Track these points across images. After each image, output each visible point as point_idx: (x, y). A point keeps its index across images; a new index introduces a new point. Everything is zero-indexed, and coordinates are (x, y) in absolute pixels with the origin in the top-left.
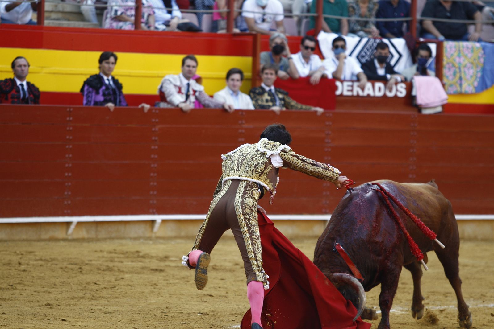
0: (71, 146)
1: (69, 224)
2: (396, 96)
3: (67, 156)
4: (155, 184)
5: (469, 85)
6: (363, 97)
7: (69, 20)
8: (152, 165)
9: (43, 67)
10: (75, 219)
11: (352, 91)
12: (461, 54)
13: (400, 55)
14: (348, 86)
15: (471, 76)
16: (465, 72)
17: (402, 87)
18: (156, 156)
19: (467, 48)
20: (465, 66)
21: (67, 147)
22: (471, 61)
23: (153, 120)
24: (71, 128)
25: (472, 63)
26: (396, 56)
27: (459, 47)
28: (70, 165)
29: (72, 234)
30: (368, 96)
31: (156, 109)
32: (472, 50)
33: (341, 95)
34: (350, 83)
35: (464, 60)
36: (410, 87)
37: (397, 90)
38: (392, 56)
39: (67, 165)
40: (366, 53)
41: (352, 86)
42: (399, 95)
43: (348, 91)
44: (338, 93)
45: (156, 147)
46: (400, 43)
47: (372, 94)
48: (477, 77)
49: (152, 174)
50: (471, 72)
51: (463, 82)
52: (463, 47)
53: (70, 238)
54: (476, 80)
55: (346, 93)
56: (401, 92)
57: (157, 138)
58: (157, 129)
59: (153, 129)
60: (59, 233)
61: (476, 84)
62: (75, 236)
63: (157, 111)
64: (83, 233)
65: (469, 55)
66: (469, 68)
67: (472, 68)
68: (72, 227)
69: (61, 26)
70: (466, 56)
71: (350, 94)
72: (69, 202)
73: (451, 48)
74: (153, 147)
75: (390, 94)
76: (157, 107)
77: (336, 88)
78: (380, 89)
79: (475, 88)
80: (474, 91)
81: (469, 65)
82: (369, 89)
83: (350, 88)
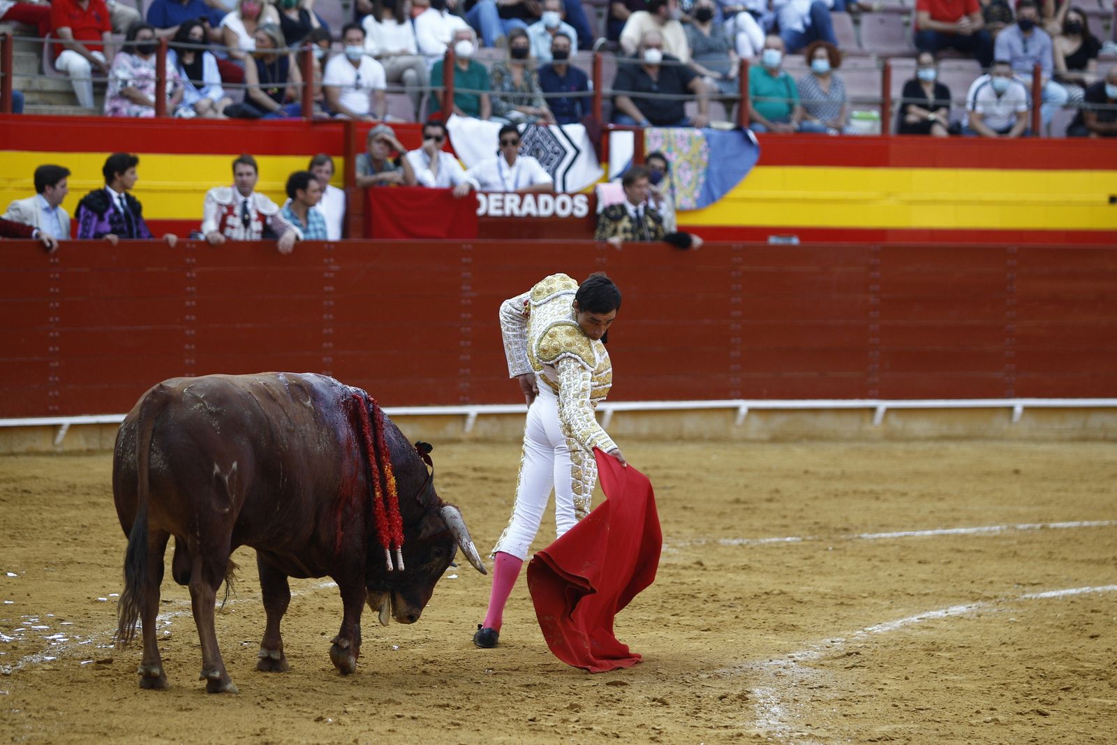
0: (57, 305)
1: (56, 428)
2: (572, 215)
3: (51, 319)
4: (193, 361)
5: (687, 197)
6: (519, 218)
7: (50, 104)
8: (188, 332)
9: (10, 180)
10: (66, 421)
11: (502, 208)
12: (673, 148)
13: (578, 152)
14: (497, 200)
15: (690, 183)
16: (679, 176)
17: (581, 201)
18: (193, 317)
19: (682, 138)
20: (679, 167)
21: (52, 305)
22: (688, 157)
23: (188, 260)
24: (57, 276)
25: (690, 162)
26: (571, 152)
27: (669, 136)
28: (57, 334)
29: (62, 444)
30: (529, 215)
31: (192, 243)
32: (690, 141)
33: (486, 215)
34: (499, 197)
35: (677, 158)
36: (593, 199)
37: (574, 206)
38: (565, 153)
39: (52, 334)
40: (523, 148)
41: (503, 201)
42: (579, 214)
43: (497, 208)
44: (481, 211)
45: (194, 303)
46: (576, 131)
47: (534, 212)
48: (697, 184)
49: (187, 347)
50: (689, 175)
51: (677, 191)
52: (675, 136)
53: (59, 450)
54: (696, 188)
55: (494, 212)
56: (580, 209)
57: (193, 289)
58: (194, 275)
59: (188, 275)
60: (43, 444)
61: (697, 194)
62: (67, 448)
63: (194, 246)
64: (80, 443)
65: (685, 149)
66: (685, 171)
67: (690, 169)
68: (62, 432)
69: (39, 113)
70: (680, 151)
71: (499, 213)
72: (57, 393)
73: (655, 138)
74: (188, 303)
75: (563, 213)
76: (193, 239)
77: (477, 204)
78: (546, 206)
79: (697, 201)
80: (694, 205)
81: (685, 165)
82: (529, 205)
83: (499, 204)
